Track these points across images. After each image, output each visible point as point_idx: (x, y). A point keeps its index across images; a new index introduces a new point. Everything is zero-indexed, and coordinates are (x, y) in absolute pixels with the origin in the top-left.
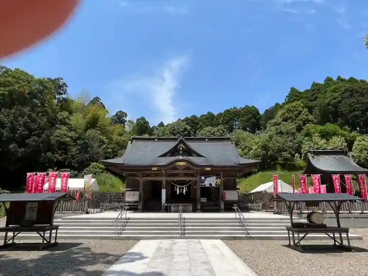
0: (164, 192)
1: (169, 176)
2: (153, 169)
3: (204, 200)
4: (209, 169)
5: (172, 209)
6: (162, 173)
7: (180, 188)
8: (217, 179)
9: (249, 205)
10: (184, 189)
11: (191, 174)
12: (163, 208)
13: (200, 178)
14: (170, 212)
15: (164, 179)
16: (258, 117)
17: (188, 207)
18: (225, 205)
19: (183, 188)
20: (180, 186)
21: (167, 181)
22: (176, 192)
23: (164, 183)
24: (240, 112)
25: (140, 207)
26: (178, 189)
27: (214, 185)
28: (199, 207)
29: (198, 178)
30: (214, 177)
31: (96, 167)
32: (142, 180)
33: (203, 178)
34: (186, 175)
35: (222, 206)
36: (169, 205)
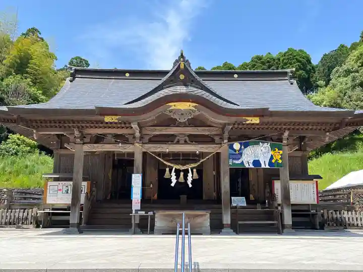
0: (137, 180)
1: (151, 141)
2: (107, 119)
3: (239, 201)
4: (256, 120)
5: (158, 224)
6: (133, 134)
7: (178, 172)
8: (273, 148)
9: (346, 215)
10: (190, 175)
11: (208, 135)
12: (135, 221)
13: (231, 147)
14: (152, 231)
15: (137, 149)
16: (309, 67)
17: (199, 220)
18: (293, 216)
19: (186, 172)
20: (178, 167)
21: (145, 154)
22: (170, 181)
23: (138, 160)
24: (279, 60)
25: (74, 219)
26: (173, 174)
27: (265, 165)
28: (227, 219)
29: (225, 146)
30: (267, 145)
31: (19, 142)
32: (80, 150)
33: (237, 146)
34: (195, 139)
35: (288, 219)
36: (151, 213)
